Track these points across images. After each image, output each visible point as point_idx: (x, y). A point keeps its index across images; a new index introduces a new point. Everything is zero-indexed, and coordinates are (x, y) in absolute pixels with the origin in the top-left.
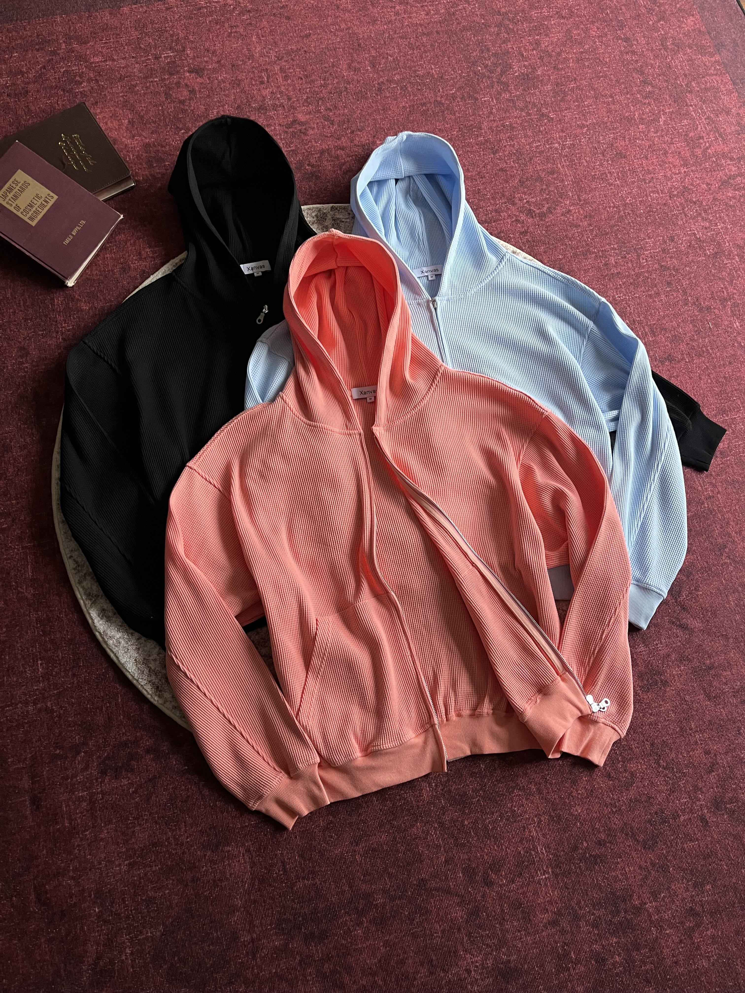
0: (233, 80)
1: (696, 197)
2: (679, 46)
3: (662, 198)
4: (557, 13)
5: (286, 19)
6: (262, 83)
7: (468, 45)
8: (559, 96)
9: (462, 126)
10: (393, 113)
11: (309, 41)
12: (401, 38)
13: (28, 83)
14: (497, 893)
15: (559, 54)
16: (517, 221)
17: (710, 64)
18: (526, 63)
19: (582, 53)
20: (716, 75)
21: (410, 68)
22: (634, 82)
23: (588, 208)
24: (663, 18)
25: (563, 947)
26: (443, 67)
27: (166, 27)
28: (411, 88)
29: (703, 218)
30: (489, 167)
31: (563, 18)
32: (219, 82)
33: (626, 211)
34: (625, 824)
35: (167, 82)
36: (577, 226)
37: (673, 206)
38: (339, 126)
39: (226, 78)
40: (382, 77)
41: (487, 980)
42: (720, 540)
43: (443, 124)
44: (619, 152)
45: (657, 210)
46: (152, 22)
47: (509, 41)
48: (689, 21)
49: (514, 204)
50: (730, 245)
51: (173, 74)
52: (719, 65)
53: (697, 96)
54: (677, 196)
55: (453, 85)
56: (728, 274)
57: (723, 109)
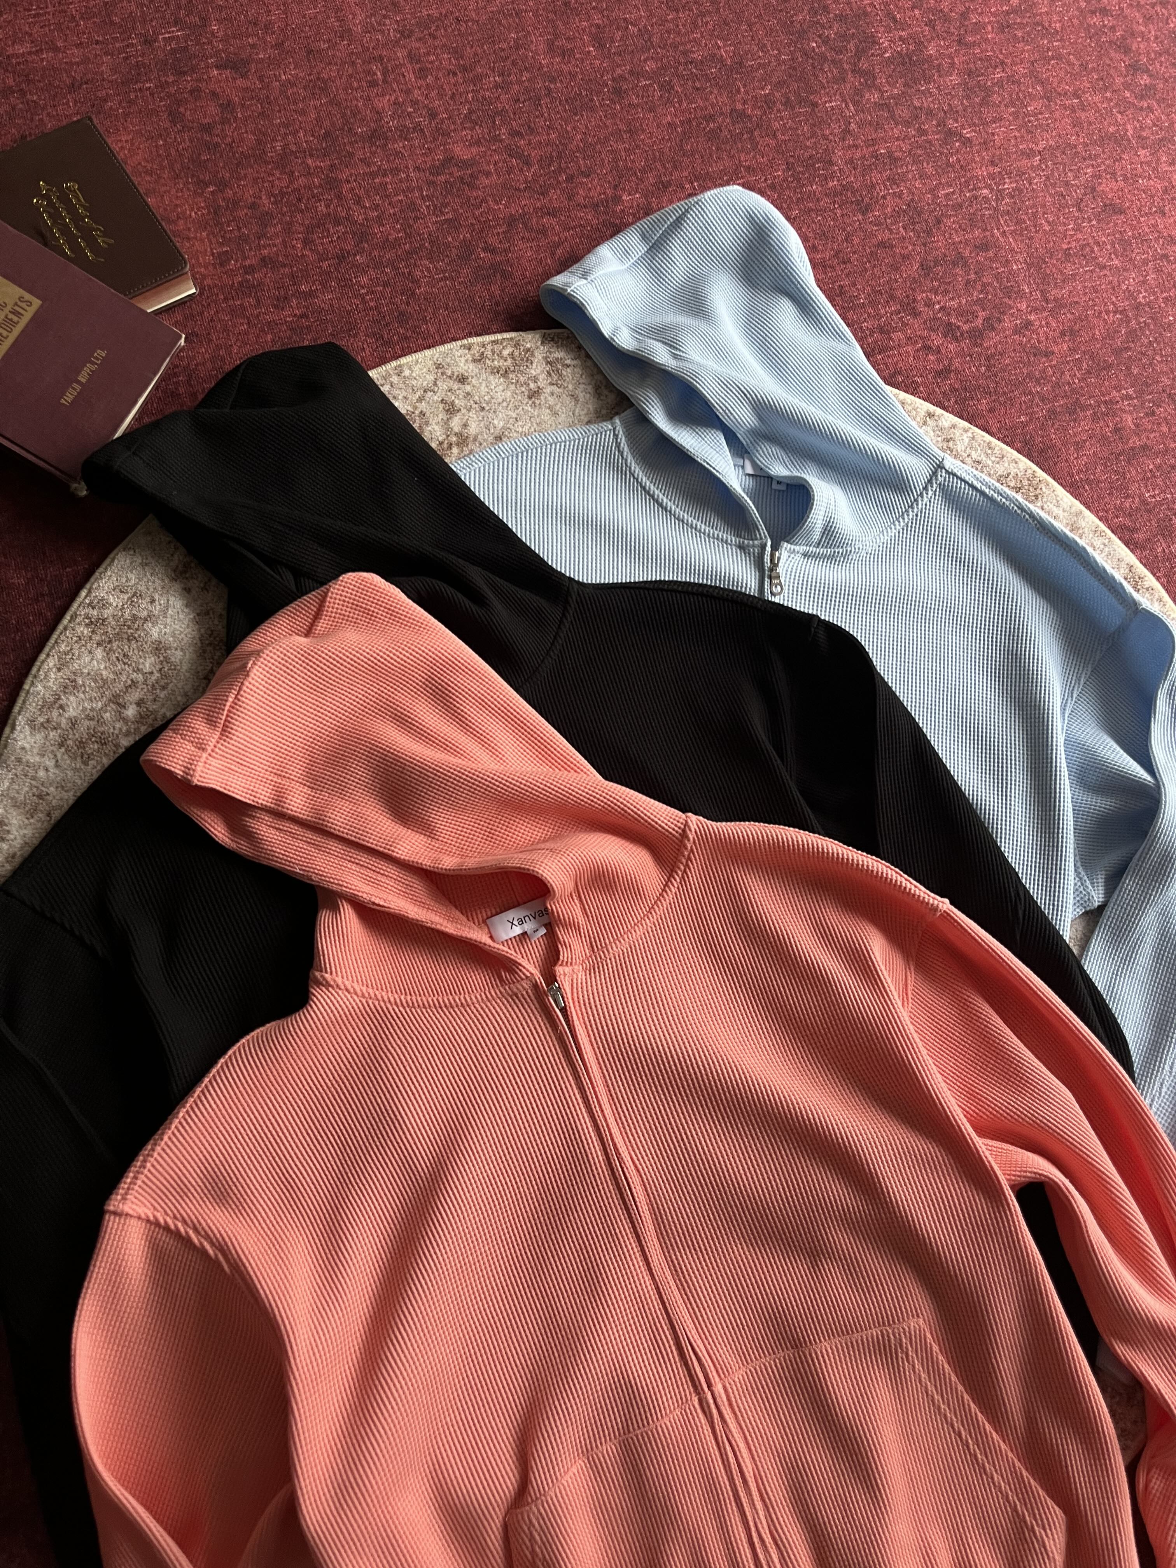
0: (311, 81)
6: (373, 84)
8: (977, 96)
9: (791, 160)
10: (650, 138)
15: (965, 16)
16: (927, 348)
18: (903, 34)
21: (675, 47)
22: (1116, 69)
23: (1066, 316)
26: (740, 43)
28: (682, 86)
30: (856, 241)
32: (282, 85)
33: (1142, 320)
35: (173, 90)
36: (1048, 354)
38: (541, 167)
39: (296, 77)
40: (619, 66)
44: (1108, 202)
49: (916, 314)
51: (184, 73)
55: (764, 79)
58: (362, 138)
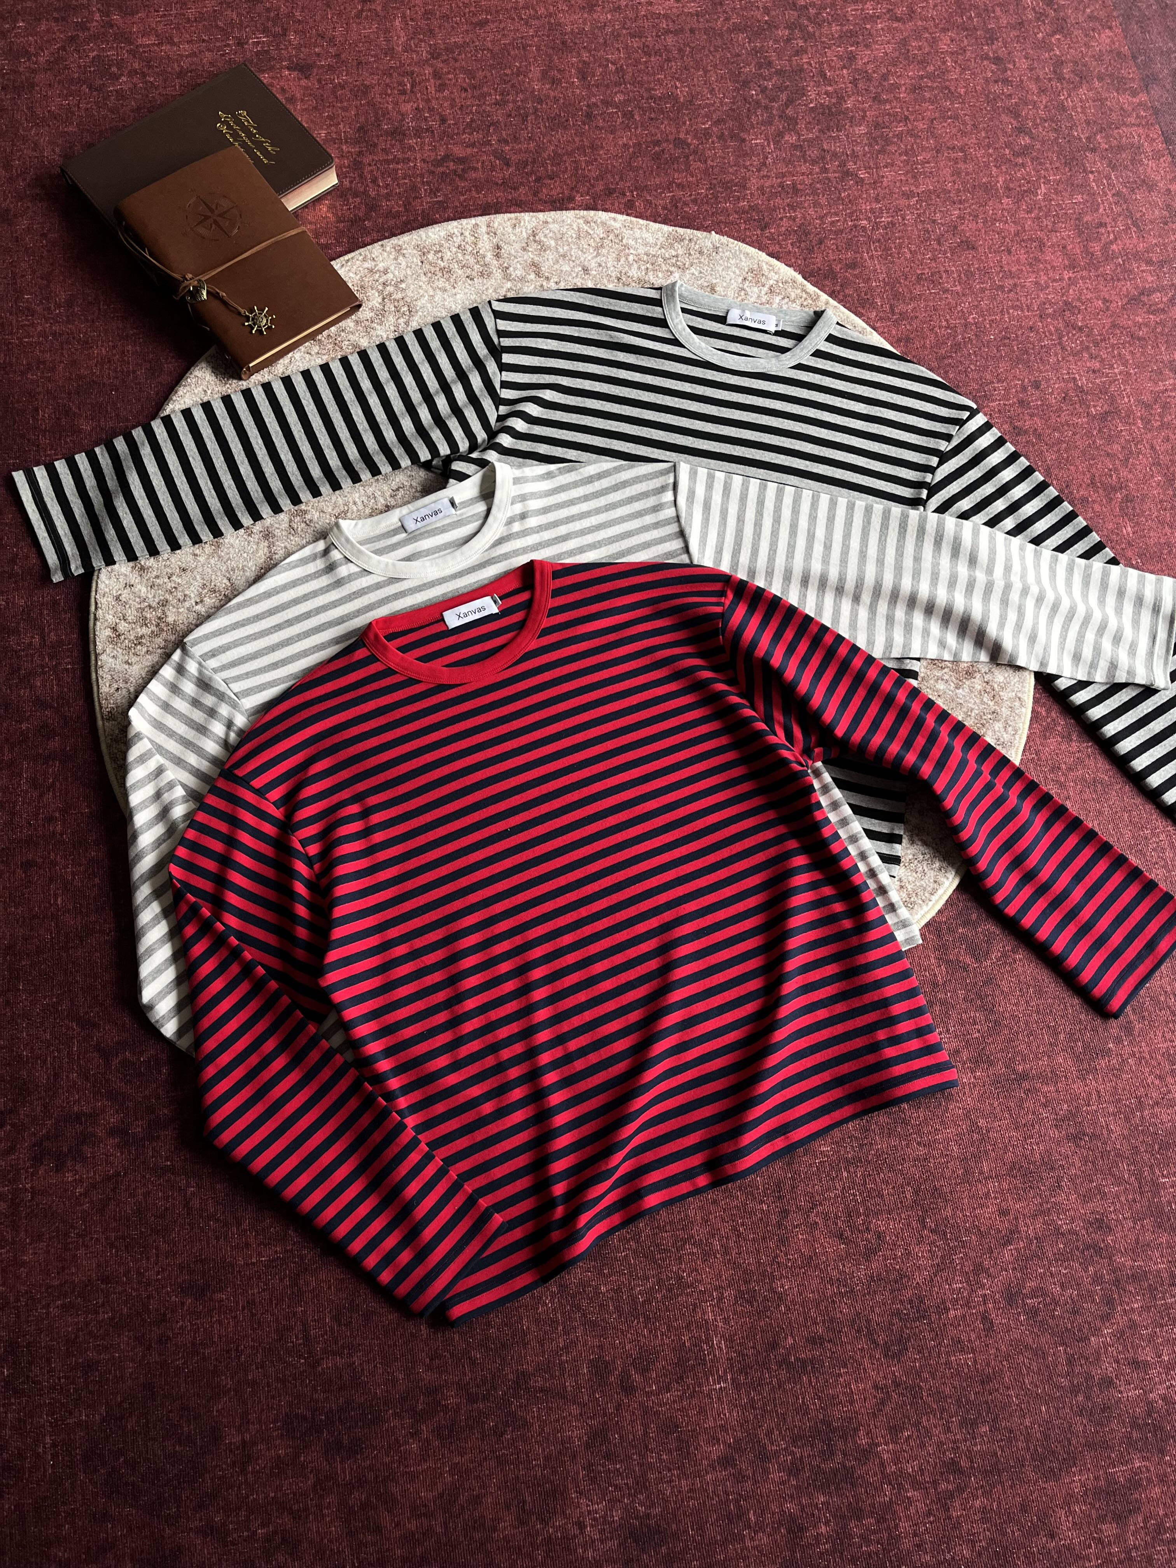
0: (356, 86)
1: (1083, 320)
2: (1083, 77)
3: (1027, 317)
4: (889, 11)
6: (403, 92)
7: (738, 55)
8: (878, 145)
9: (714, 181)
10: (607, 154)
11: (485, 32)
12: (633, 36)
13: (34, 71)
14: (641, 1404)
15: (885, 77)
17: (1130, 108)
18: (829, 89)
19: (922, 77)
20: (1138, 126)
21: (641, 84)
22: (1003, 130)
24: (1059, 30)
25: (737, 1501)
26: (694, 85)
28: (640, 115)
29: (1091, 357)
31: (898, 20)
32: (335, 87)
33: (967, 336)
34: (858, 1314)
37: (1044, 333)
38: (518, 169)
39: (346, 82)
40: (595, 96)
41: (609, 1544)
43: (686, 176)
44: (965, 239)
45: (1017, 336)
47: (806, 53)
48: (1103, 35)
50: (1130, 400)
52: (1144, 110)
53: (1103, 158)
54: (1053, 316)
55: (707, 116)
56: (1123, 448)
57: (1144, 181)
58: (387, 133)
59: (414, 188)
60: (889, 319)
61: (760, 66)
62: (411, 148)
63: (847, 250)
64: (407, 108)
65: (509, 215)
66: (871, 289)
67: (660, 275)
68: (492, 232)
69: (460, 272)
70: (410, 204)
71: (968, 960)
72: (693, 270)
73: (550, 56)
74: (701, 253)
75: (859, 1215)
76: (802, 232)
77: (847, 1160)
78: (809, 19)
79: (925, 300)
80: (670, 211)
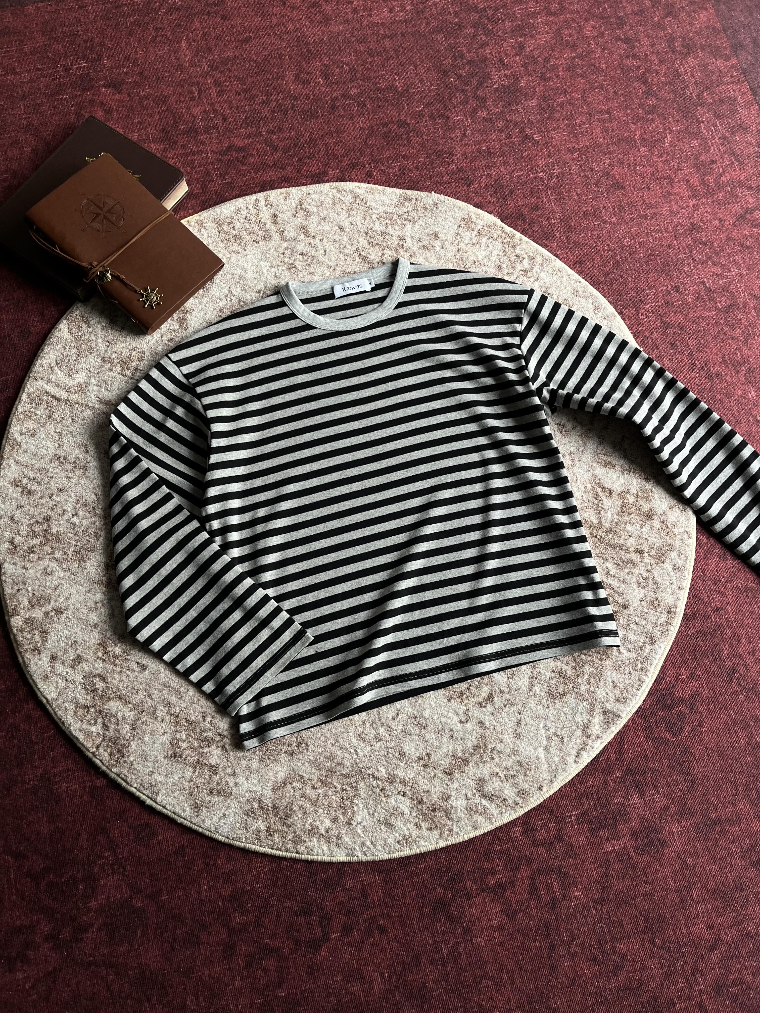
0: (157, 96)
1: (706, 236)
2: (690, 49)
3: (665, 238)
4: (546, 8)
5: (222, 18)
6: (192, 99)
7: (439, 51)
8: (546, 113)
9: (430, 151)
10: (349, 136)
11: (249, 47)
12: (360, 42)
15: (547, 60)
17: (726, 70)
18: (507, 72)
19: (574, 58)
20: (733, 83)
21: (369, 79)
22: (636, 94)
26: (408, 78)
27: (78, 31)
28: (371, 104)
29: (715, 264)
31: (552, 14)
32: (141, 98)
33: (624, 256)
35: (79, 100)
37: (679, 248)
38: (284, 152)
39: (149, 94)
40: (336, 91)
42: (729, 663)
43: (408, 149)
44: (616, 181)
45: (660, 253)
46: (63, 25)
47: (488, 45)
48: (701, 15)
50: (745, 296)
51: (87, 90)
52: (736, 72)
53: (709, 110)
54: (684, 235)
55: (420, 101)
56: (743, 331)
57: (740, 125)
58: (183, 132)
59: (208, 174)
60: (566, 247)
61: (455, 58)
62: (202, 142)
63: (532, 196)
64: (197, 111)
65: (281, 190)
66: (551, 225)
67: (397, 228)
68: (269, 205)
69: (248, 238)
70: (206, 186)
71: (668, 736)
72: (420, 222)
73: (300, 62)
74: (425, 208)
75: (607, 943)
76: (498, 185)
77: (595, 901)
78: (488, 18)
79: (591, 231)
80: (399, 177)
